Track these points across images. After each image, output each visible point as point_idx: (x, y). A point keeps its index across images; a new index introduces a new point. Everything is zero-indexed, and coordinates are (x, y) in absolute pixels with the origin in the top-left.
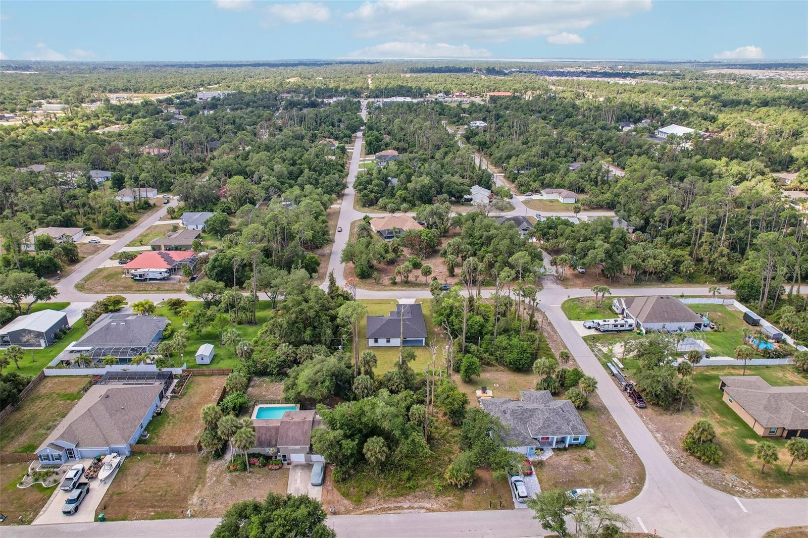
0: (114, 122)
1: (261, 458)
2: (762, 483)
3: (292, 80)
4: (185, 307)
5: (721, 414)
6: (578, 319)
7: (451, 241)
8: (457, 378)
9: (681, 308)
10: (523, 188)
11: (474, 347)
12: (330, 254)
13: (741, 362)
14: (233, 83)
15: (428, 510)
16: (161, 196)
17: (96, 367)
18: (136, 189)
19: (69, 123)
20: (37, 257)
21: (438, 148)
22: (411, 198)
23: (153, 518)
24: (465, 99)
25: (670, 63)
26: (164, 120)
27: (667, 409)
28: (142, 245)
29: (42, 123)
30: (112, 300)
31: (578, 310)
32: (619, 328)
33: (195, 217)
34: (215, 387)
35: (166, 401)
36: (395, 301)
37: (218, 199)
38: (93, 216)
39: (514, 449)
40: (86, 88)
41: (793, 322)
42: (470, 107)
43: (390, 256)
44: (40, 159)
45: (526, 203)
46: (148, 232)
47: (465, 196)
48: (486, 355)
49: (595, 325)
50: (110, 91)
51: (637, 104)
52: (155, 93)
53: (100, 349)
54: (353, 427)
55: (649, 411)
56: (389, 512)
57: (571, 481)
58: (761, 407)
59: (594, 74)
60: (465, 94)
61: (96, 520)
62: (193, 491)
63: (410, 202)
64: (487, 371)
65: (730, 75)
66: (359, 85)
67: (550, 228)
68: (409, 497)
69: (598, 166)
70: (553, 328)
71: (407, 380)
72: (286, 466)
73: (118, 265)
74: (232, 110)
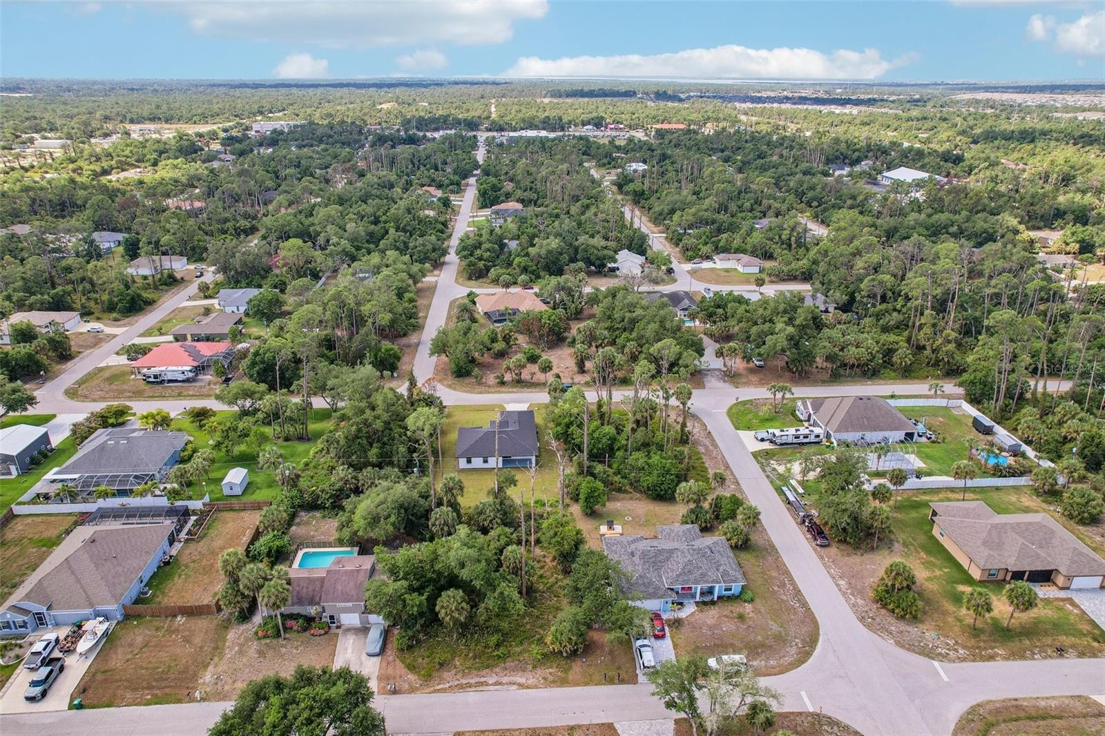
0: (132, 165)
1: (301, 621)
2: (973, 642)
3: (385, 106)
4: (213, 419)
5: (928, 552)
6: (749, 428)
7: (582, 325)
8: (576, 509)
9: (888, 412)
10: (690, 253)
11: (599, 468)
12: (418, 344)
13: (960, 483)
14: (303, 110)
15: (521, 686)
16: (192, 267)
17: (85, 501)
18: (156, 258)
19: (71, 166)
20: (11, 352)
21: (576, 199)
22: (534, 268)
23: (148, 703)
24: (622, 134)
25: (907, 85)
26: (204, 162)
27: (857, 547)
28: (161, 334)
29: (33, 167)
30: (114, 409)
31: (750, 416)
32: (802, 440)
33: (235, 296)
34: (247, 525)
35: (178, 546)
36: (501, 407)
37: (268, 270)
38: (95, 295)
39: (638, 604)
40: (98, 116)
41: (1035, 429)
42: (627, 144)
43: (499, 346)
44: (26, 217)
45: (693, 273)
46: (172, 316)
47: (609, 265)
48: (617, 478)
49: (770, 437)
50: (132, 121)
51: (856, 140)
52: (195, 123)
53: (92, 477)
54: (423, 576)
55: (833, 550)
56: (468, 689)
57: (718, 646)
58: (979, 542)
59: (803, 100)
60: (622, 126)
61: (70, 708)
62: (206, 666)
63: (533, 272)
64: (618, 500)
65: (988, 100)
66: (477, 114)
67: (719, 307)
68: (497, 670)
69: (792, 222)
70: (713, 440)
71: (505, 513)
72: (334, 630)
73: (127, 362)
74: (300, 147)
